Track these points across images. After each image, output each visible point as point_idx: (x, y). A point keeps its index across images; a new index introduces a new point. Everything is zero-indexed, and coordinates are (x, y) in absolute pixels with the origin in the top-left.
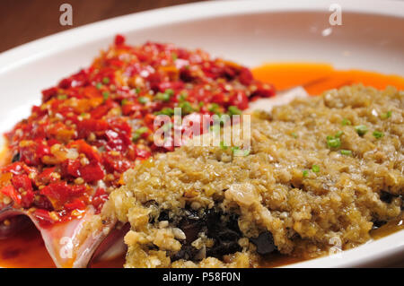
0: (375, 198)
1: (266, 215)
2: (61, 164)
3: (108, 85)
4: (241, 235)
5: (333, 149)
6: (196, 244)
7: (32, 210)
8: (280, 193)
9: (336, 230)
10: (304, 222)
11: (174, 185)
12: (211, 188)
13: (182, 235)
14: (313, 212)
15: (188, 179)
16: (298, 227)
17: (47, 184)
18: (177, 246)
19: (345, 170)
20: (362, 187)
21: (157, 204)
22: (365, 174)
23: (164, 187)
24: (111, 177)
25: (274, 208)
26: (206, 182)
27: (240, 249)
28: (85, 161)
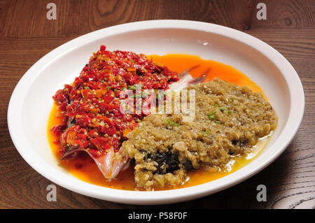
0: (231, 144)
1: (190, 155)
2: (97, 127)
3: (107, 81)
4: (179, 163)
5: (212, 120)
6: (162, 167)
7: (88, 149)
8: (194, 144)
9: (216, 159)
10: (204, 157)
11: (152, 143)
12: (167, 143)
13: (157, 164)
14: (207, 152)
15: (157, 140)
16: (202, 159)
17: (93, 138)
18: (155, 169)
19: (218, 132)
20: (226, 140)
21: (146, 152)
22: (226, 134)
23: (148, 144)
24: (119, 132)
25: (192, 151)
26: (164, 141)
27: (179, 168)
28: (108, 126)
